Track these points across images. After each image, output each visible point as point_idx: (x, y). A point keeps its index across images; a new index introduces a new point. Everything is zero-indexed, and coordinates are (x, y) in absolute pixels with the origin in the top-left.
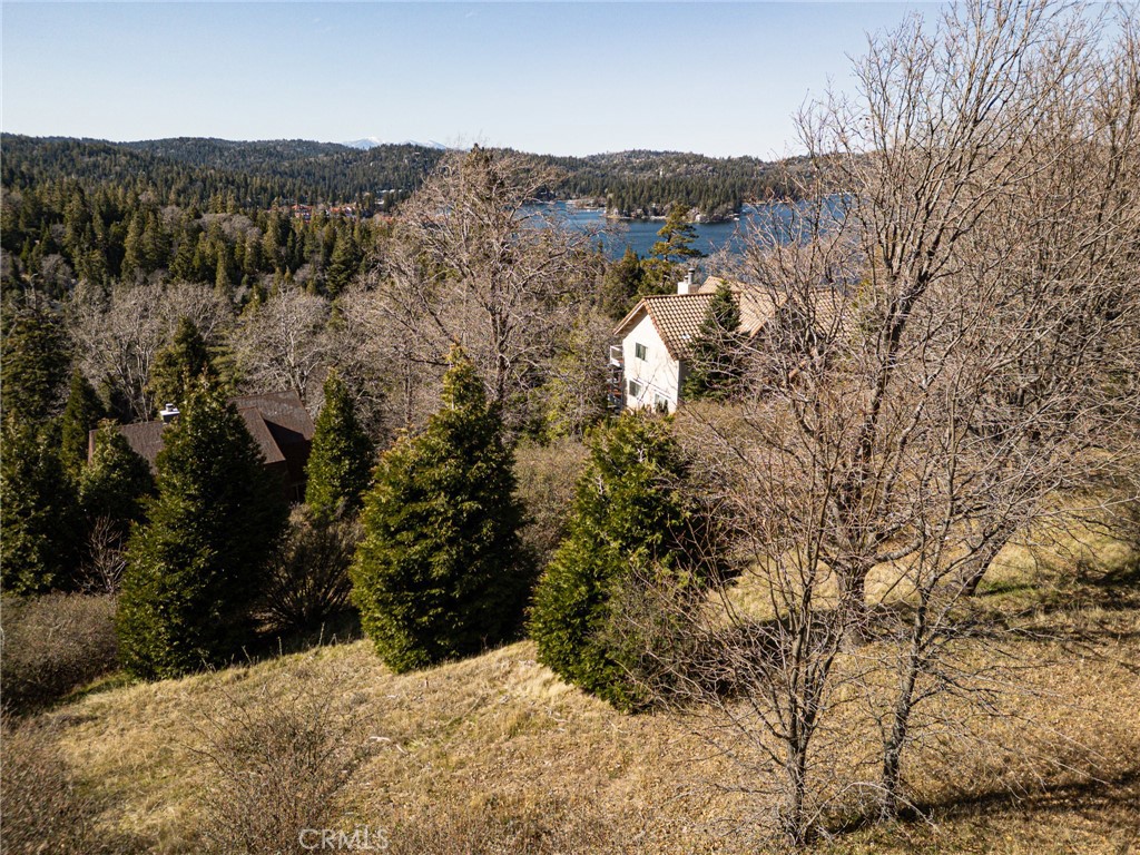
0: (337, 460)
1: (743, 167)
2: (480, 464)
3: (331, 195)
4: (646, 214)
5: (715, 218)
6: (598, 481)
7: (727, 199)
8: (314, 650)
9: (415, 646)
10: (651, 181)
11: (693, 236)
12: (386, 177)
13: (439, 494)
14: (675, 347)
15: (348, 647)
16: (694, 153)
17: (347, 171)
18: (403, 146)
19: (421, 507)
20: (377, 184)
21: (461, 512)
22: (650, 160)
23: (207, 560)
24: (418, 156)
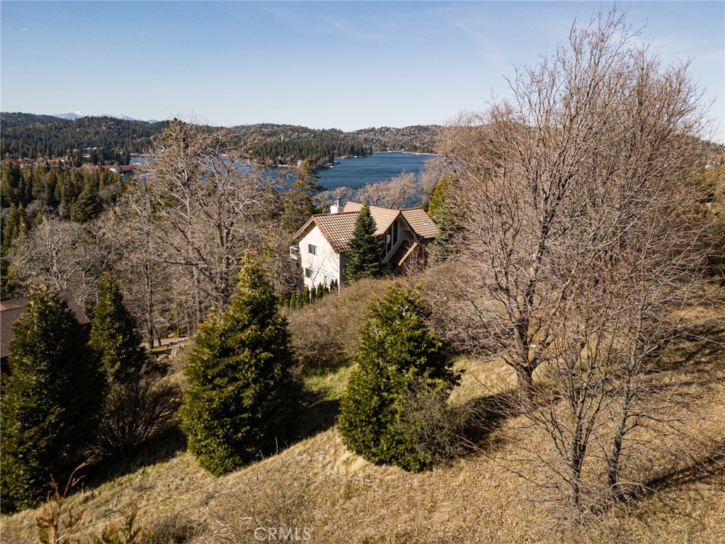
0: (113, 336)
1: (332, 135)
2: (270, 327)
3: (47, 151)
4: (275, 164)
5: (319, 166)
6: (374, 329)
7: (325, 155)
8: (141, 471)
9: (232, 455)
10: (276, 144)
11: (318, 177)
12: (90, 139)
13: (244, 350)
14: (337, 245)
15: (167, 465)
16: (302, 126)
17: (59, 135)
18: (101, 118)
19: (231, 360)
20: (82, 143)
21: (260, 360)
22: (273, 130)
23: (57, 417)
24: (113, 125)
